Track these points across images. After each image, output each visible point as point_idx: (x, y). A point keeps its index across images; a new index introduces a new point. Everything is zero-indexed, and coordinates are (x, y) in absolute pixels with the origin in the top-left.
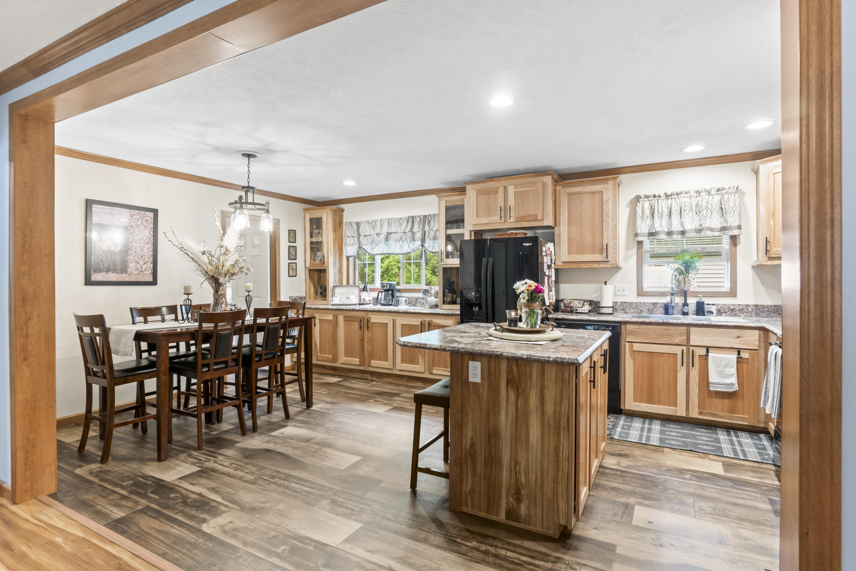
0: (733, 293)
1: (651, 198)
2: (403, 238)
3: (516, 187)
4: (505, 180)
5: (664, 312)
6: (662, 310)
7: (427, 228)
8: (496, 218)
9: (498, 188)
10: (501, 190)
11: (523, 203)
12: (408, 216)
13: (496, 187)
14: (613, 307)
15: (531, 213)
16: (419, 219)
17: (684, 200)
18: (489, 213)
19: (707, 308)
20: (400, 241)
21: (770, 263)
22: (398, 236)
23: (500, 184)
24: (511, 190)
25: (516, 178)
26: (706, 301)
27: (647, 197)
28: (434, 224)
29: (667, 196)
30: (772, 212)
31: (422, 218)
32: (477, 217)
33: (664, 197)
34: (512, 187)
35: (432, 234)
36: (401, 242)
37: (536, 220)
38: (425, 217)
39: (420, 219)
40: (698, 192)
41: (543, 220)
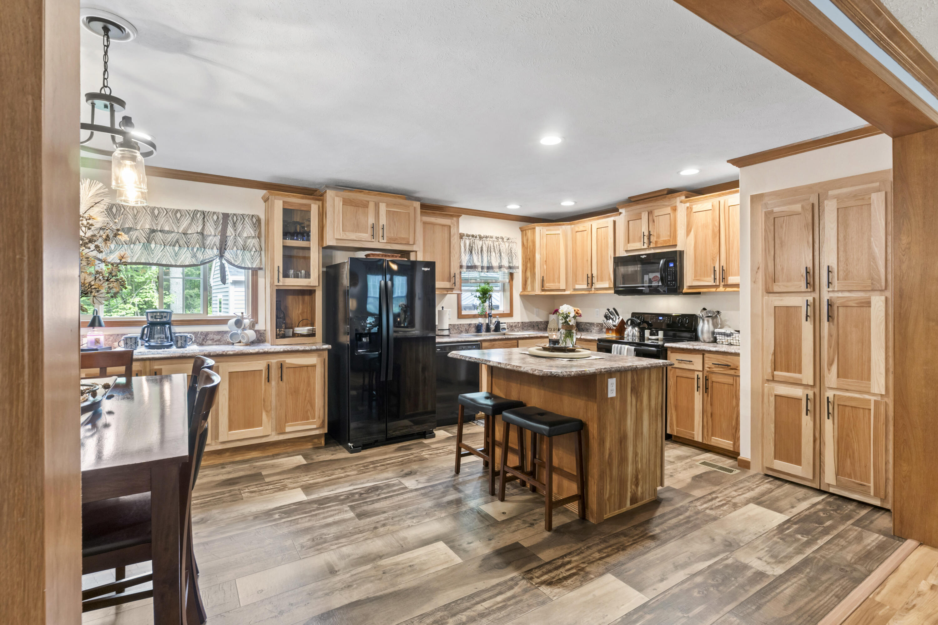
0: (510, 315)
1: (470, 237)
2: (181, 242)
3: (387, 205)
4: (375, 195)
5: (475, 331)
6: (473, 329)
7: (230, 231)
8: (366, 236)
9: (368, 202)
10: (372, 205)
11: (395, 225)
12: (194, 209)
13: (366, 201)
14: (449, 329)
15: (402, 236)
16: (215, 217)
17: (489, 242)
18: (357, 228)
19: (502, 326)
20: (174, 246)
21: (543, 293)
22: (170, 237)
23: (371, 199)
24: (383, 208)
25: (387, 196)
26: (502, 320)
27: (468, 236)
28: (243, 228)
29: (481, 238)
30: (545, 260)
31: (221, 216)
32: (343, 231)
33: (478, 238)
34: (384, 204)
35: (240, 241)
36: (177, 248)
37: (408, 244)
38: (226, 216)
39: (218, 218)
40: (497, 238)
41: (414, 244)
